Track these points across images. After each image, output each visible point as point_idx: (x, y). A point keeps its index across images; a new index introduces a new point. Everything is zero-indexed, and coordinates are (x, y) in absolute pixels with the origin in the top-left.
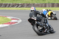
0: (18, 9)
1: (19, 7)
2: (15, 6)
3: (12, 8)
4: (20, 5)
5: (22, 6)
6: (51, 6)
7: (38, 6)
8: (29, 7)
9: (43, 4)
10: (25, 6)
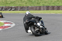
0: (12, 12)
1: (12, 10)
2: (8, 9)
3: (5, 11)
4: (14, 8)
5: (16, 9)
6: (45, 9)
7: (32, 9)
8: (23, 10)
9: (38, 7)
10: (18, 9)
